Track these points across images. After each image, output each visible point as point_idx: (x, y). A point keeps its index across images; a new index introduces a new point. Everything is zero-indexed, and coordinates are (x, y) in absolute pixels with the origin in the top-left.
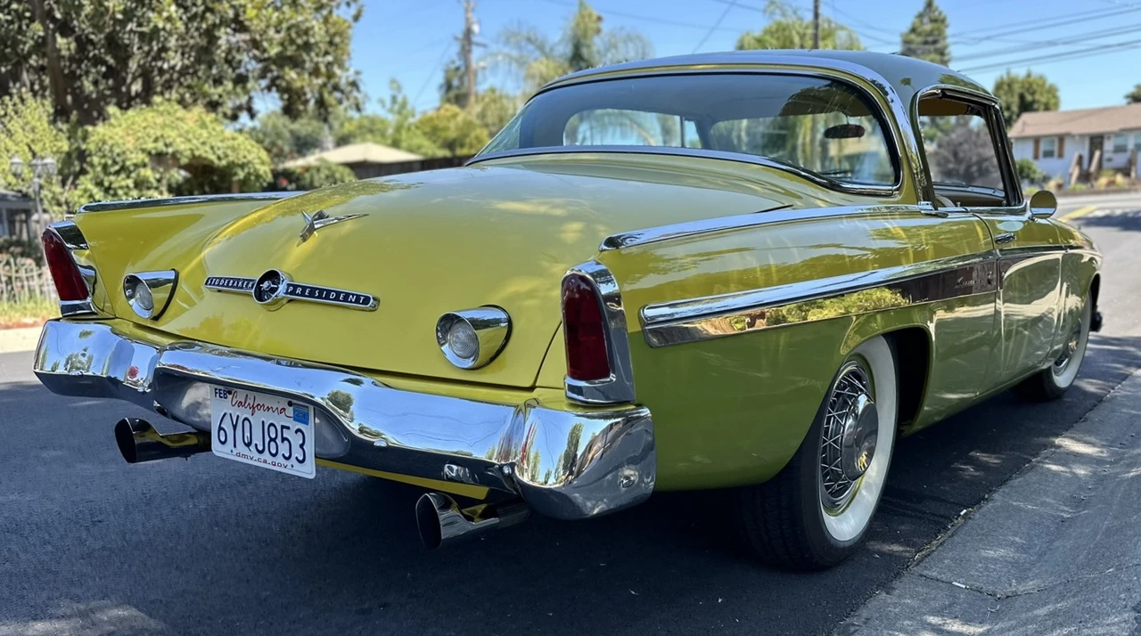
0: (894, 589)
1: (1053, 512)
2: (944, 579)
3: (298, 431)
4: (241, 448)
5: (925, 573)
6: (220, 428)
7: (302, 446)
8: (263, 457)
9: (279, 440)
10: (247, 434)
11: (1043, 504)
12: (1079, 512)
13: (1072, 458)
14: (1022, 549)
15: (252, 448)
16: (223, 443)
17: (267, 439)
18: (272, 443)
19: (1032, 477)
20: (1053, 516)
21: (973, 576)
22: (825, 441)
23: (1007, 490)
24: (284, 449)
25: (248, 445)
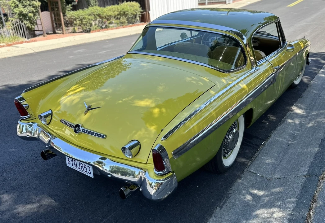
0: (242, 177)
1: (286, 141)
2: (255, 172)
3: (88, 167)
4: (74, 166)
5: (250, 170)
6: (68, 161)
7: (90, 170)
8: (80, 170)
9: (84, 167)
10: (75, 164)
11: (285, 138)
12: (293, 141)
13: (295, 116)
14: (276, 159)
15: (77, 167)
16: (70, 164)
17: (81, 166)
18: (82, 168)
19: (283, 125)
20: (286, 143)
21: (262, 171)
22: (224, 144)
23: (276, 132)
24: (85, 169)
25: (76, 166)
